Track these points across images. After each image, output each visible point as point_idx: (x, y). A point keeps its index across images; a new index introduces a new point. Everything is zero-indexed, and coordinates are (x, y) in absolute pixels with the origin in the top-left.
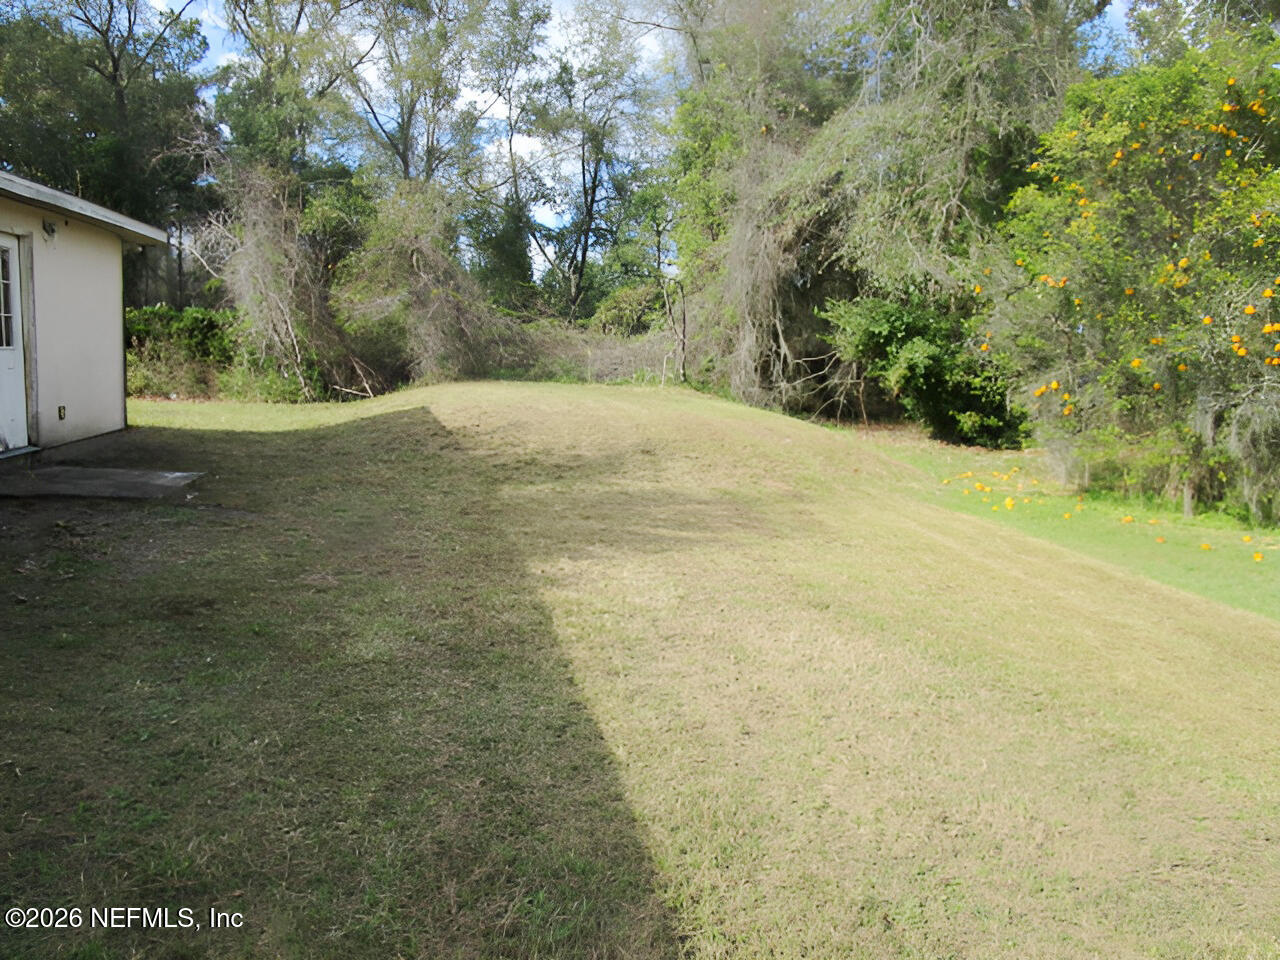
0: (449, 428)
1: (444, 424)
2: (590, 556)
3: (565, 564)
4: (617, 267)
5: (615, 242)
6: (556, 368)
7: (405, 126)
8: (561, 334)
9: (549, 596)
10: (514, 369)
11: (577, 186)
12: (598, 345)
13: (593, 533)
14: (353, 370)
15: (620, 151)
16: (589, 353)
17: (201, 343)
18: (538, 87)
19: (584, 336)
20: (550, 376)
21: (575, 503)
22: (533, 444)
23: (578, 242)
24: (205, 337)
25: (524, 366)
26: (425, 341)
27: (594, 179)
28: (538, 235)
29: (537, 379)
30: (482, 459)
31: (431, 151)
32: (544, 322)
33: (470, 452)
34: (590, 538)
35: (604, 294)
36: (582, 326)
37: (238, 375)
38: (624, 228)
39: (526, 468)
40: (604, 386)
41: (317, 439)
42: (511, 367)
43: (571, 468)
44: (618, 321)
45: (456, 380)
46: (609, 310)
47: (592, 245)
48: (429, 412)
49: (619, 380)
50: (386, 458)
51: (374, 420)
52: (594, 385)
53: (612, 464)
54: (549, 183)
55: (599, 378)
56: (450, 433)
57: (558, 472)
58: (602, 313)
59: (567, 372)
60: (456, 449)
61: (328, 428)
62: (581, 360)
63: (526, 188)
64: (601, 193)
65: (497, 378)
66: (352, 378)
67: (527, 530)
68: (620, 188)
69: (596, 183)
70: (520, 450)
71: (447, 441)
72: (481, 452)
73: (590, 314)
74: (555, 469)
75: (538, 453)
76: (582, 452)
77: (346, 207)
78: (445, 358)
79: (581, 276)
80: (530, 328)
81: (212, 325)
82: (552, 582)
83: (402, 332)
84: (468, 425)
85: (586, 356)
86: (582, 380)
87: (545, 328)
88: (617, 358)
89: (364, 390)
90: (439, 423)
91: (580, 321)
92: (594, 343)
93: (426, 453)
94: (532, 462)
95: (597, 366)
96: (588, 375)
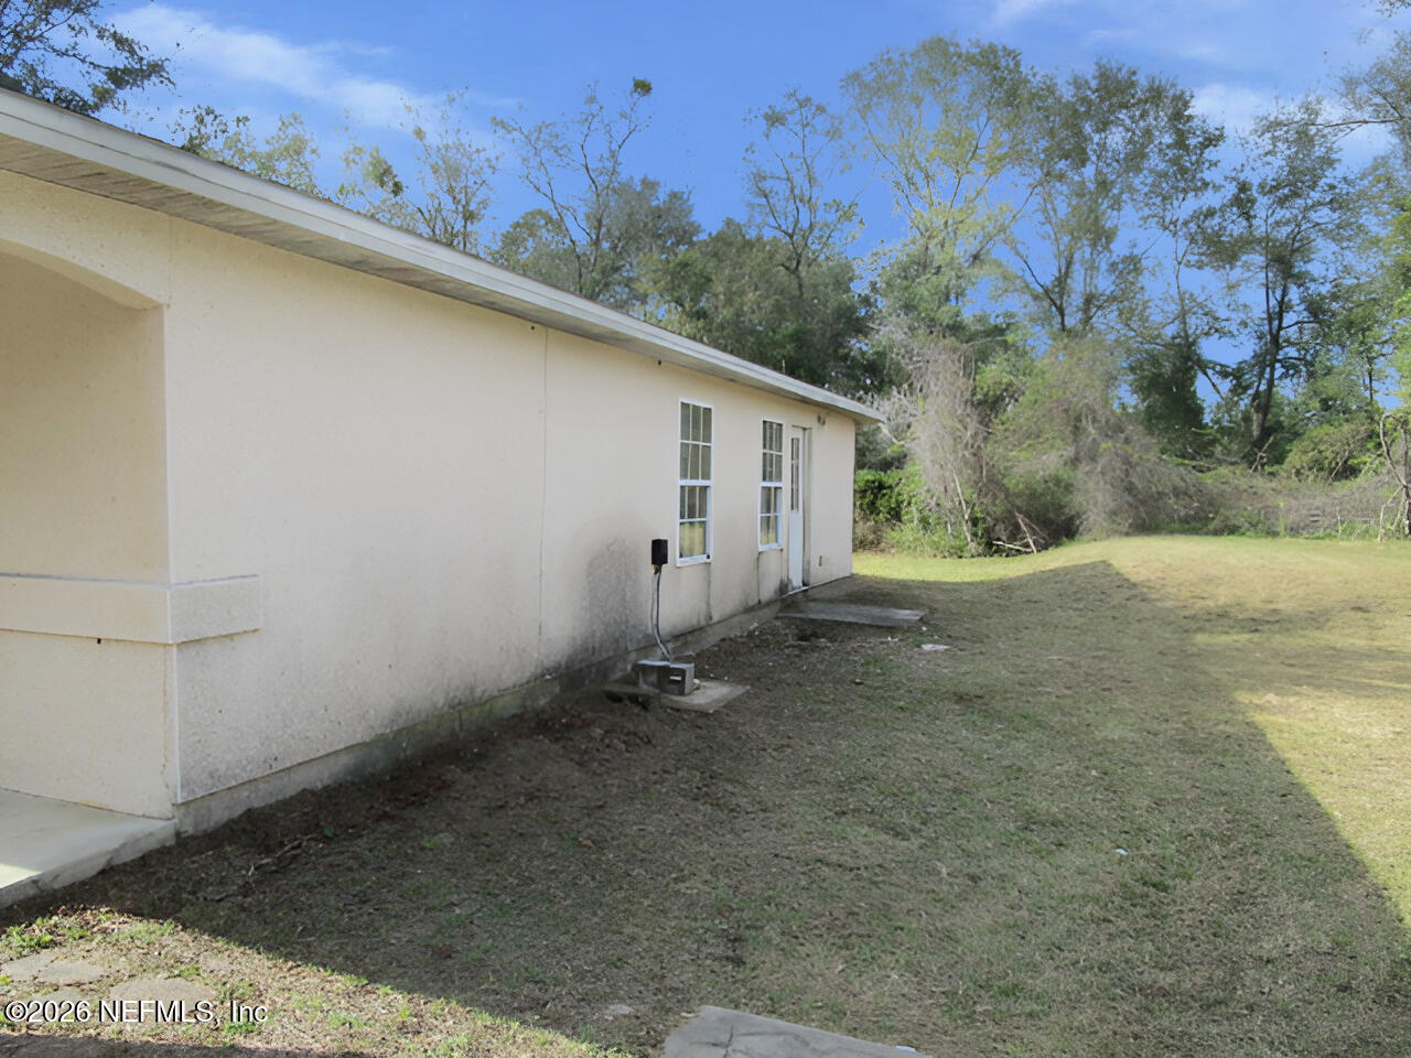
0: (1132, 580)
1: (1126, 576)
2: (1297, 694)
3: (1272, 698)
4: (1315, 404)
5: (1311, 375)
6: (1240, 521)
7: (1062, 281)
8: (1243, 483)
9: (1259, 718)
10: (1188, 523)
11: (1259, 311)
12: (1292, 493)
13: (1299, 677)
14: (1017, 527)
15: (1315, 268)
16: (1282, 505)
17: (873, 503)
18: (1210, 213)
19: (1273, 485)
20: (1232, 530)
21: (1276, 654)
22: (1223, 596)
23: (1261, 375)
24: (876, 497)
25: (1203, 519)
26: (1093, 496)
27: (1281, 303)
28: (1210, 372)
29: (1217, 533)
30: (1171, 610)
31: (1089, 300)
32: (1224, 470)
33: (1159, 604)
34: (1297, 681)
35: (1297, 435)
36: (1271, 474)
37: (908, 531)
38: (1322, 356)
39: (1221, 618)
40: (1301, 541)
41: (1005, 587)
42: (1186, 520)
43: (1268, 622)
44: (1318, 465)
45: (1127, 534)
46: (1305, 452)
47: (1280, 378)
48: (1109, 565)
49: (1321, 533)
50: (1075, 606)
51: (1055, 572)
52: (1288, 539)
53: (1317, 619)
54: (1222, 313)
55: (1294, 531)
56: (1135, 585)
57: (1254, 624)
58: (1296, 457)
59: (1254, 526)
60: (1143, 600)
61: (1011, 579)
62: (1270, 512)
63: (1196, 323)
64: (1289, 319)
65: (1172, 532)
66: (1015, 533)
67: (1229, 670)
68: (1315, 309)
69: (1284, 307)
70: (1210, 603)
71: (1133, 592)
72: (1169, 604)
73: (1279, 460)
74: (1251, 623)
75: (1231, 606)
76: (1280, 606)
77: (1014, 371)
78: (1114, 513)
79: (1265, 415)
80: (1208, 479)
81: (881, 486)
82: (1261, 708)
83: (1068, 488)
84: (1153, 578)
85: (1277, 507)
86: (1275, 534)
87: (1225, 477)
88: (1317, 508)
89: (1027, 546)
90: (1121, 575)
91: (1268, 469)
92: (1285, 491)
93: (1113, 603)
94: (1223, 615)
95: (1292, 517)
96: (1281, 529)
